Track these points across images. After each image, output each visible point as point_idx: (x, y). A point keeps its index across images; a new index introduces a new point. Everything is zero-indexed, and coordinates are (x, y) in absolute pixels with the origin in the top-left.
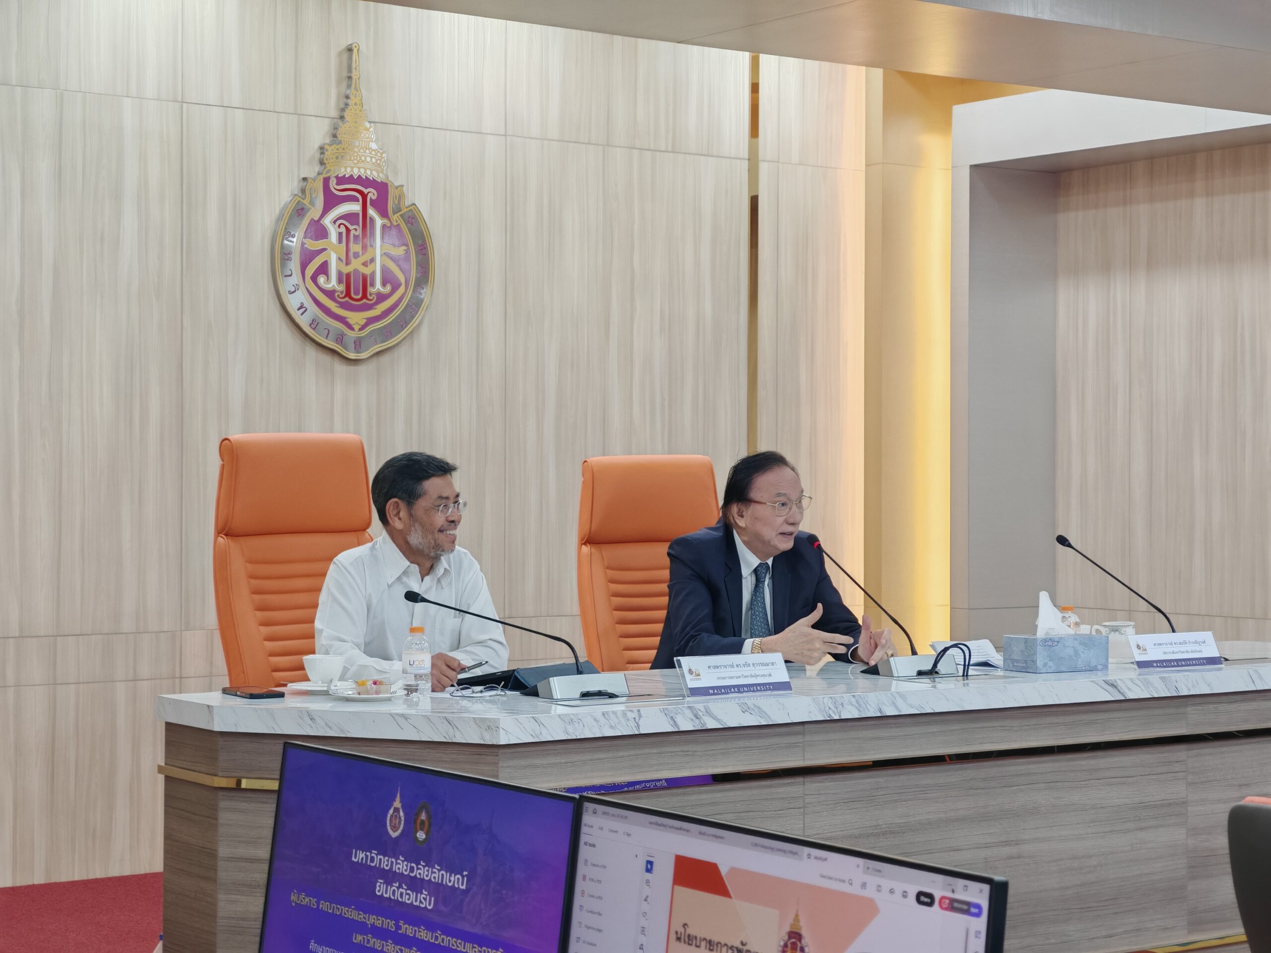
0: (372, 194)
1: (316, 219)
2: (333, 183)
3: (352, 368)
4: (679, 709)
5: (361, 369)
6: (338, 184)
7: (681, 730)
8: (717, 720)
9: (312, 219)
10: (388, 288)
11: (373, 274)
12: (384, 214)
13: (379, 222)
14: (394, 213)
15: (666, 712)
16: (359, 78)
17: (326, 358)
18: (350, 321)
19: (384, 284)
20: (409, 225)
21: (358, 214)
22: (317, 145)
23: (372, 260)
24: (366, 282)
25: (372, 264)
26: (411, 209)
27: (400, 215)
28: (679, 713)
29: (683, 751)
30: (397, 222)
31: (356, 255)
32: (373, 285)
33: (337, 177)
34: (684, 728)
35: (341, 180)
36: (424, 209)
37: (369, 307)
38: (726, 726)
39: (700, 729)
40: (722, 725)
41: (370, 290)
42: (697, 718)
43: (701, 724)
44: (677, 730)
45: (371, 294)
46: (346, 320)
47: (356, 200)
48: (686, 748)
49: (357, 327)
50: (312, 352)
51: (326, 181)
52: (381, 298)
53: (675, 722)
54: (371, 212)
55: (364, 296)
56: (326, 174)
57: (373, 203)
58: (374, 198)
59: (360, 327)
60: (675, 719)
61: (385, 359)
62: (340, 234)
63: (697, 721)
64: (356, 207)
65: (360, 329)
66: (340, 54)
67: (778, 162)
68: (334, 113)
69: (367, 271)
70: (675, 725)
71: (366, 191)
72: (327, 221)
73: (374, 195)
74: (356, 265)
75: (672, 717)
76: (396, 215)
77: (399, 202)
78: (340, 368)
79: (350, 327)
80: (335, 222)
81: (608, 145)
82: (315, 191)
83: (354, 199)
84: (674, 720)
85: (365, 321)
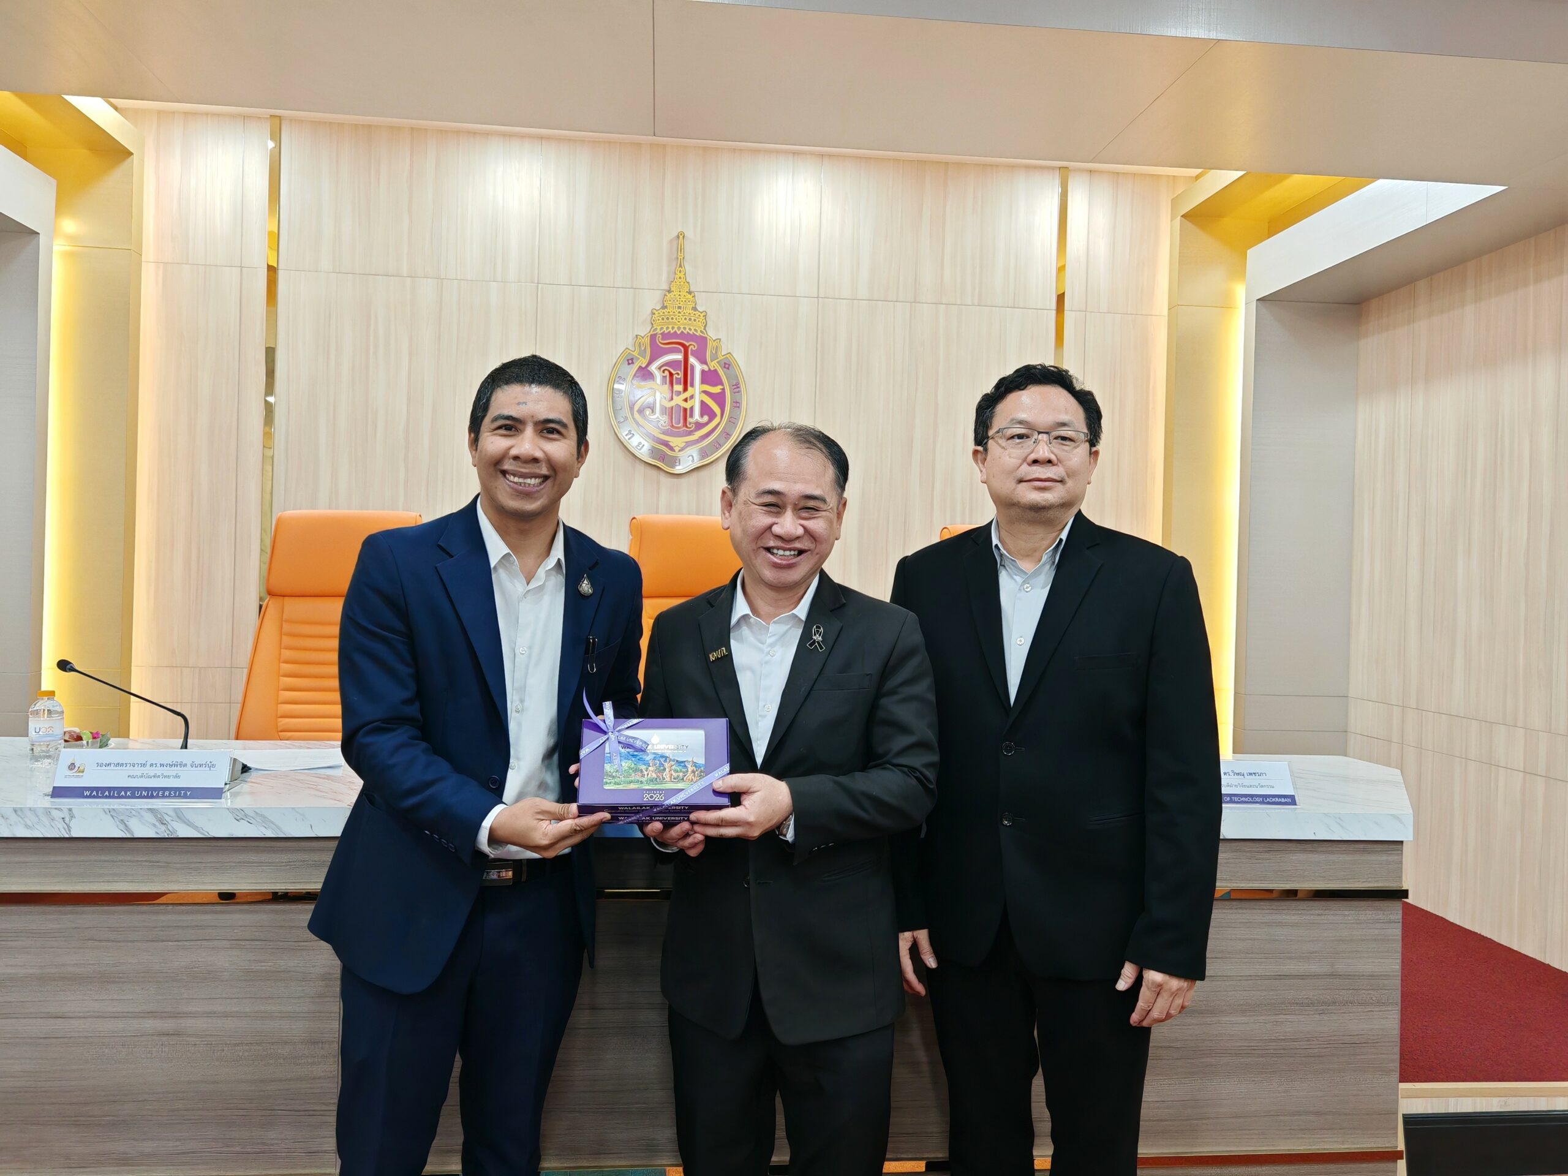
0: (693, 346)
1: (644, 366)
2: (659, 339)
3: (675, 480)
4: (133, 812)
5: (684, 481)
6: (662, 339)
7: (136, 836)
8: (196, 828)
9: (640, 367)
10: (706, 418)
11: (692, 408)
12: (703, 361)
13: (698, 368)
14: (712, 361)
15: (114, 814)
16: (684, 258)
17: (654, 473)
18: (671, 444)
19: (702, 415)
20: (725, 369)
21: (681, 361)
22: (649, 311)
23: (692, 397)
24: (686, 413)
25: (693, 400)
26: (727, 357)
27: (717, 362)
28: (134, 816)
29: (150, 862)
30: (714, 367)
31: (679, 393)
32: (692, 416)
33: (661, 334)
34: (139, 833)
35: (665, 336)
36: (740, 358)
37: (690, 433)
38: (209, 836)
39: (167, 837)
40: (204, 834)
41: (689, 420)
42: (162, 823)
43: (169, 833)
44: (129, 836)
45: (690, 424)
46: (670, 443)
47: (680, 352)
48: (155, 858)
49: (677, 449)
50: (641, 468)
51: (653, 337)
52: (699, 426)
53: (126, 826)
54: (692, 360)
55: (685, 425)
56: (653, 331)
57: (695, 354)
58: (693, 349)
59: (679, 448)
60: (127, 823)
61: (704, 473)
62: (665, 377)
63: (163, 828)
64: (679, 357)
65: (680, 451)
66: (671, 241)
67: (1085, 311)
68: (665, 287)
69: (687, 405)
70: (126, 830)
71: (687, 344)
72: (653, 368)
73: (694, 347)
74: (678, 400)
75: (122, 820)
76: (713, 362)
77: (716, 352)
78: (665, 480)
79: (672, 449)
80: (660, 368)
81: (915, 302)
82: (643, 345)
83: (677, 351)
84: (125, 823)
85: (685, 444)
